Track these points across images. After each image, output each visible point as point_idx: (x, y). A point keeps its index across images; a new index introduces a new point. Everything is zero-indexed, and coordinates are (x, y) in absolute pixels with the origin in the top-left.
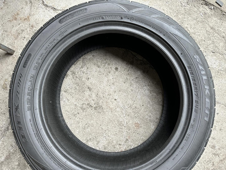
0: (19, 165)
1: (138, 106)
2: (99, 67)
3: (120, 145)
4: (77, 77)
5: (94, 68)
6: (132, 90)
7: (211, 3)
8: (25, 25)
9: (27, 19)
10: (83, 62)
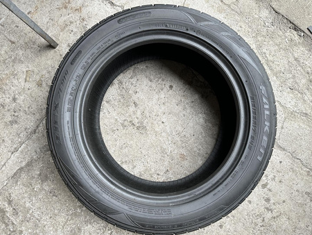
0: (40, 175)
1: (188, 135)
2: (151, 81)
3: (158, 174)
4: (123, 88)
5: (145, 81)
6: (184, 115)
7: (302, 28)
8: (75, 17)
9: (79, 10)
10: (134, 72)
